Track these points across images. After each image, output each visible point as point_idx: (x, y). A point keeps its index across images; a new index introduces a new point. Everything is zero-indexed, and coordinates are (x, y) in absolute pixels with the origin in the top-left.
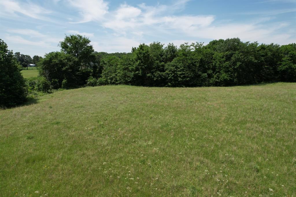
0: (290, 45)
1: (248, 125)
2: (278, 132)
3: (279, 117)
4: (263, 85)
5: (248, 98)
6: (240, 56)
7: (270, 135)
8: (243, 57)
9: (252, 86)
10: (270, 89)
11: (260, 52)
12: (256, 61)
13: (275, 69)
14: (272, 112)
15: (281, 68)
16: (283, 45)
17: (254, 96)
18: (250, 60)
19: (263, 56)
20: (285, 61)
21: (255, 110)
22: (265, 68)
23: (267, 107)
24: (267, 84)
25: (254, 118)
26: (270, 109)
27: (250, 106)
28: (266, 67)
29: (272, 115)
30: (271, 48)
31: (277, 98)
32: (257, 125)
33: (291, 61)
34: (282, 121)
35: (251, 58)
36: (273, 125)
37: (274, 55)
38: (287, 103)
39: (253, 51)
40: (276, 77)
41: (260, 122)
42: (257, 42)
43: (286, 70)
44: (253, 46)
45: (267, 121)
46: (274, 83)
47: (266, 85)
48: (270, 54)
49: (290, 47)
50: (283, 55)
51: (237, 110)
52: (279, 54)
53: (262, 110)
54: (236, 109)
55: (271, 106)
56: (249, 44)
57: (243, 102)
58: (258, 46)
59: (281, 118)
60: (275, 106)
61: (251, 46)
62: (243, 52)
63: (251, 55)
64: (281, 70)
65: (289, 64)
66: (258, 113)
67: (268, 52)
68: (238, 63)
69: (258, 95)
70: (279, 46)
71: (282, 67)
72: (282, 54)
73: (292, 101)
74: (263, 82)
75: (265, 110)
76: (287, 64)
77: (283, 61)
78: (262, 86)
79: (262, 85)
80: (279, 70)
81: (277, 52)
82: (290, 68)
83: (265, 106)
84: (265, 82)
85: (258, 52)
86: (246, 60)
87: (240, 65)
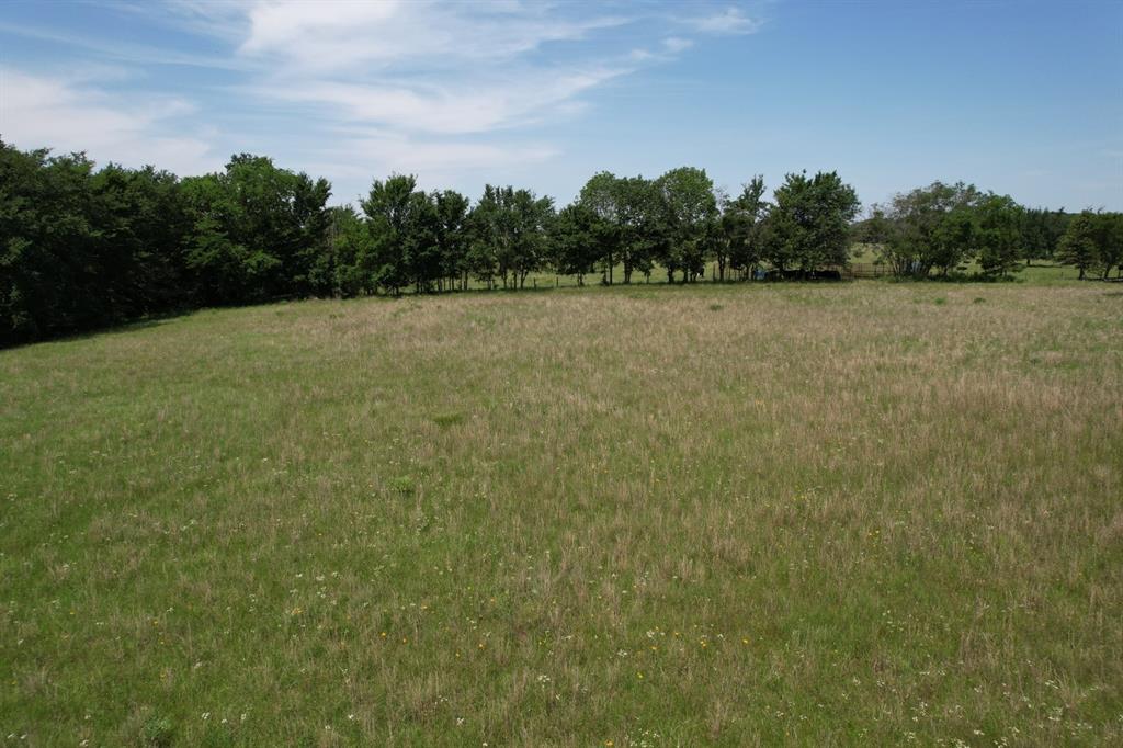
0: (208, 177)
1: (101, 522)
2: (224, 512)
3: (217, 451)
4: (148, 326)
5: (88, 395)
6: (15, 209)
7: (196, 539)
8: (31, 214)
9: (103, 336)
10: (172, 340)
11: (108, 197)
12: (98, 234)
13: (178, 262)
14: (191, 437)
15: (199, 257)
16: (188, 175)
17: (113, 380)
18: (70, 230)
19: (122, 213)
20: (206, 235)
21: (125, 443)
22: (144, 260)
23: (170, 417)
24: (163, 321)
25: (122, 482)
26: (181, 425)
27: (100, 429)
28: (144, 255)
29: (195, 446)
30: (146, 181)
31: (200, 373)
32: (140, 512)
33: (224, 235)
34: (229, 465)
35: (73, 222)
36: (201, 493)
37: (163, 209)
38: (234, 386)
39: (74, 192)
40: (189, 292)
41: (149, 493)
42: (83, 153)
43: (213, 264)
44: (73, 173)
45: (177, 479)
46: (184, 314)
47: (159, 327)
48: (150, 206)
49: (211, 184)
50: (195, 212)
51: (36, 465)
52: (180, 207)
53: (155, 436)
54: (32, 457)
55: (184, 408)
56: (51, 160)
57: (64, 416)
58: (95, 171)
59: (224, 454)
60: (200, 408)
61: (62, 169)
62: (26, 193)
63: (68, 206)
64: (198, 266)
65: (220, 245)
66: (136, 454)
67: (138, 197)
68: (11, 242)
69: (132, 373)
70: (173, 177)
71: (200, 255)
72: (190, 209)
73: (251, 377)
74: (146, 316)
75: (164, 432)
76: (214, 243)
77: (198, 233)
78: (145, 330)
79: (144, 327)
80: (192, 266)
81: (171, 199)
82: (226, 256)
83: (162, 414)
84: (152, 316)
85: (98, 198)
86: (50, 229)
87: (25, 252)
